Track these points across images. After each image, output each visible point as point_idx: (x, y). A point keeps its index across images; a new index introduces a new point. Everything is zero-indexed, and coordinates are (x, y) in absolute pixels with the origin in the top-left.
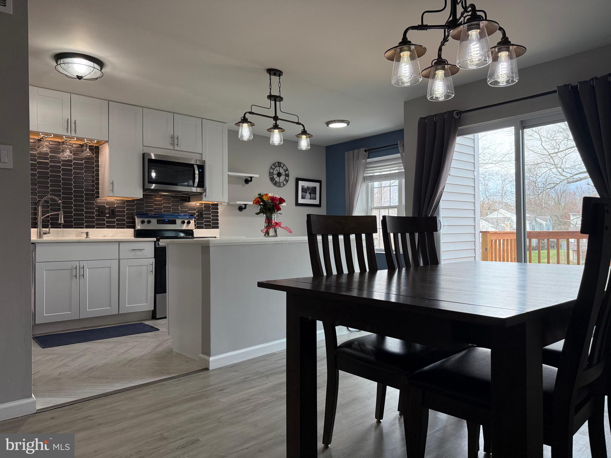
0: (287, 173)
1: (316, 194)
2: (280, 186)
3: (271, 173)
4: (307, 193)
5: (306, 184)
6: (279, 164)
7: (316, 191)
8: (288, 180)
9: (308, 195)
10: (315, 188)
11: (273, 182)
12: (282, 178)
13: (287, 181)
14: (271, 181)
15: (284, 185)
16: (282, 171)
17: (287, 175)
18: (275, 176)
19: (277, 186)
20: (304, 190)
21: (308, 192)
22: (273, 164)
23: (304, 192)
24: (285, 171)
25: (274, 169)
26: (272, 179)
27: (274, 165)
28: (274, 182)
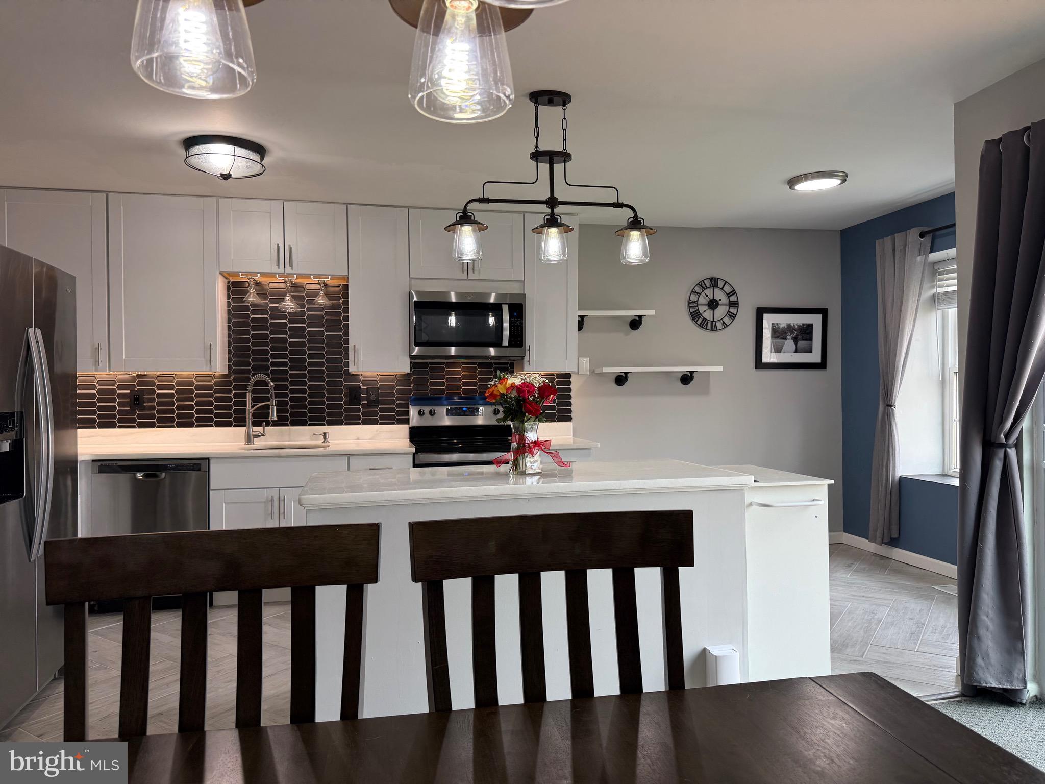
0: (733, 298)
1: (811, 339)
2: (714, 329)
3: (693, 302)
4: (785, 339)
5: (784, 320)
6: (714, 282)
7: (811, 333)
8: (736, 315)
9: (789, 344)
10: (810, 326)
11: (696, 322)
12: (721, 311)
13: (733, 316)
14: (693, 319)
15: (725, 326)
16: (719, 295)
17: (734, 304)
18: (702, 309)
19: (706, 329)
20: (779, 334)
21: (788, 337)
22: (698, 284)
23: (777, 337)
24: (728, 294)
25: (700, 294)
26: (695, 316)
27: (701, 286)
28: (699, 322)
